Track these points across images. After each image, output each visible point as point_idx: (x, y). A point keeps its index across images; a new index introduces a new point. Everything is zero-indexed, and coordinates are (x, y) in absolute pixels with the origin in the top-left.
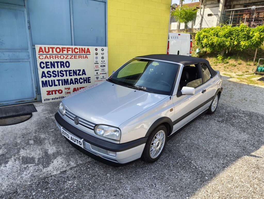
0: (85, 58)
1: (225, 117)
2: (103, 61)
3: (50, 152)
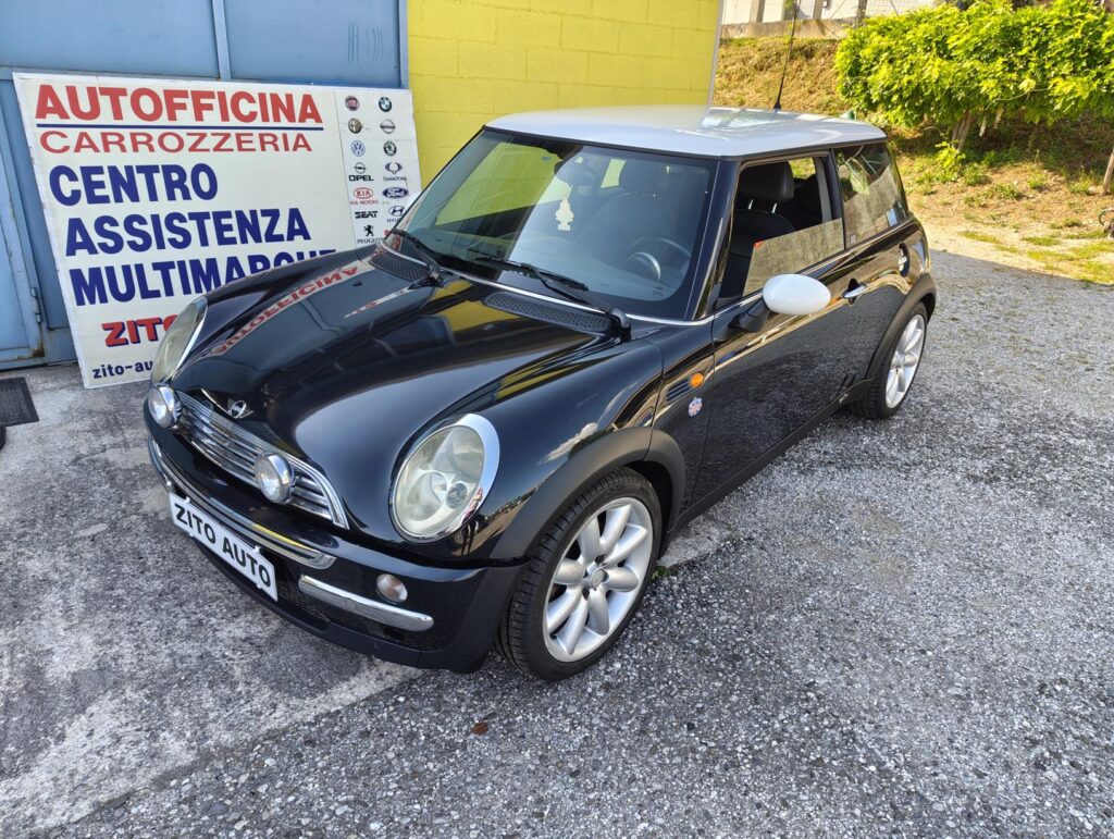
0: (295, 149)
1: (999, 452)
2: (394, 167)
3: (60, 668)
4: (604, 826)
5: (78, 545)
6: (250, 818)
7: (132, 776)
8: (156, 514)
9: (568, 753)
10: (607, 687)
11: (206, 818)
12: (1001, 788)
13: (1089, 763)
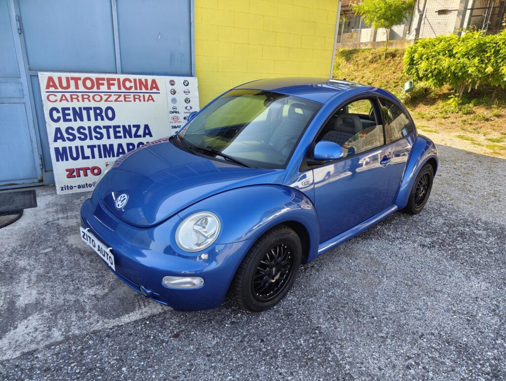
0: (148, 101)
1: (439, 235)
2: (189, 108)
3: (21, 302)
4: (214, 377)
5: (40, 256)
6: (78, 362)
7: (38, 343)
8: (72, 245)
9: (209, 348)
10: (233, 323)
11: (61, 361)
12: (388, 375)
13: (431, 368)
